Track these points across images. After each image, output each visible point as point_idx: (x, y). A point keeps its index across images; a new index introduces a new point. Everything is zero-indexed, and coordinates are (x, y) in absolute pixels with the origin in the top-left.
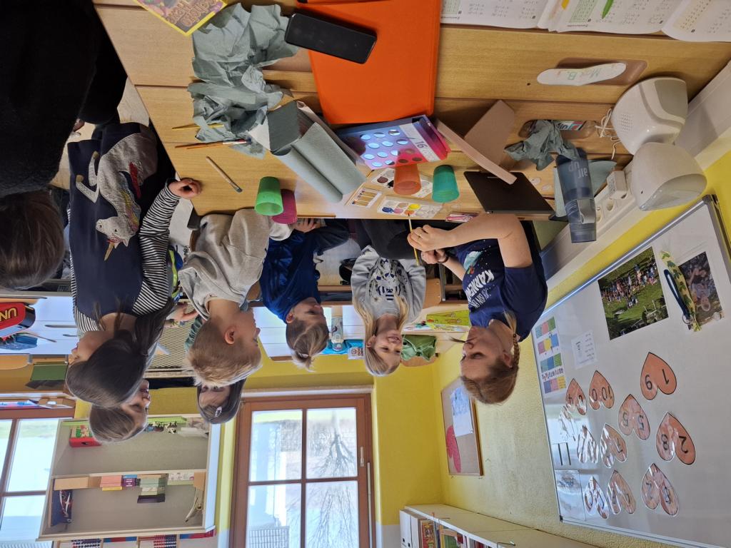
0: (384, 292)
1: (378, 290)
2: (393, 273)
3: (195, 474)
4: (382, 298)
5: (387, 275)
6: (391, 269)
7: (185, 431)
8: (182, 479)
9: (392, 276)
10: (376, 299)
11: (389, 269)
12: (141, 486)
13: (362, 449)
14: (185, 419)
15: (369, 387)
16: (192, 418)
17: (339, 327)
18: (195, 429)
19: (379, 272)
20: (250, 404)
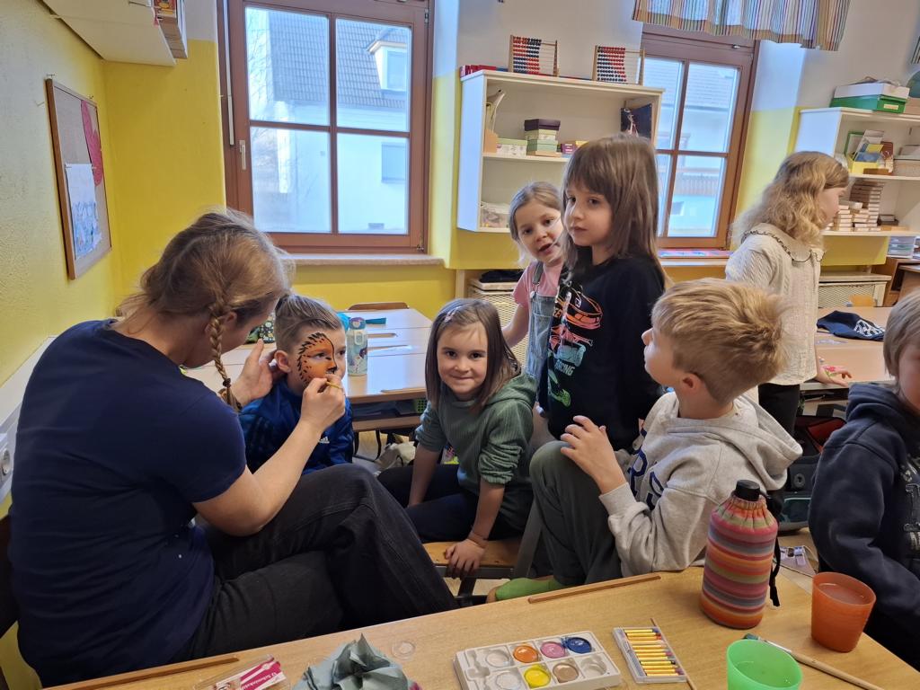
3: (496, 151)
8: (511, 147)
12: (557, 143)
13: (244, 167)
16: (500, 227)
18: (498, 212)
20: (412, 245)
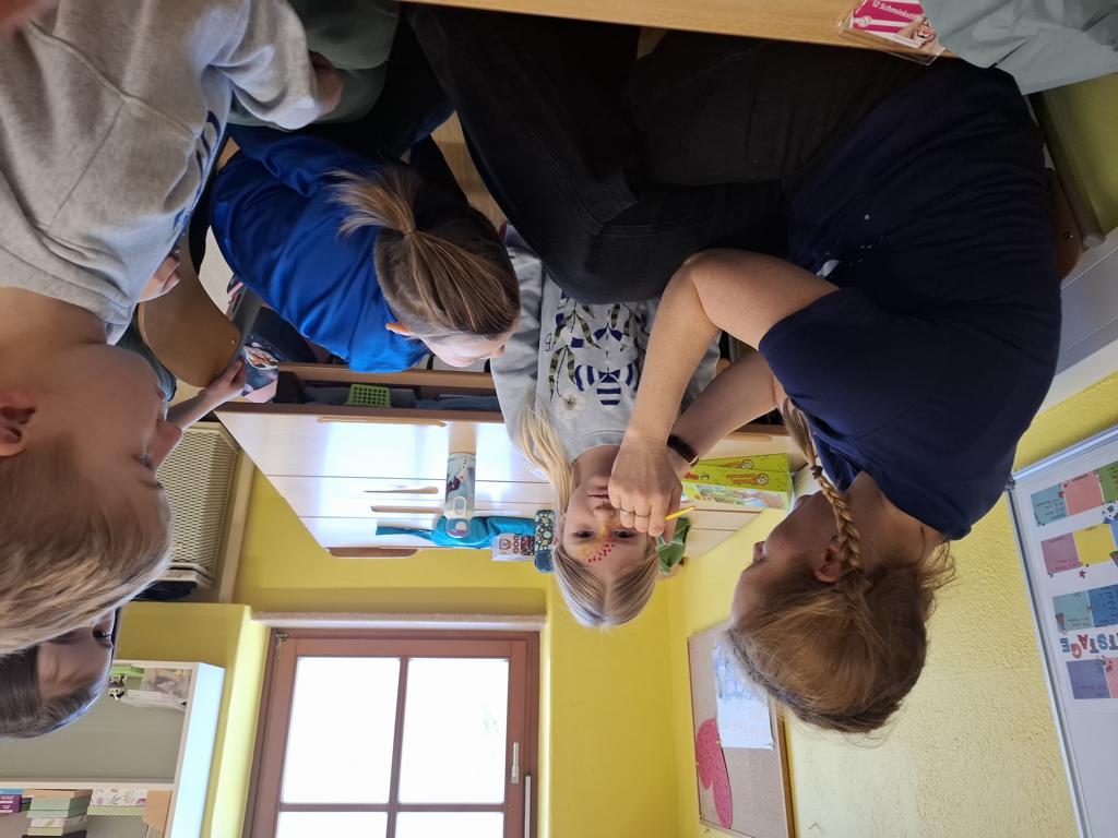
0: (591, 380)
1: (576, 376)
2: (620, 327)
3: (150, 793)
4: (587, 400)
5: (600, 334)
6: (614, 317)
7: (138, 697)
8: (120, 803)
9: (617, 335)
10: (570, 403)
11: (609, 319)
12: (30, 814)
13: (516, 746)
14: (142, 671)
15: (536, 620)
16: (156, 670)
17: (465, 481)
18: (158, 694)
19: (578, 326)
20: (295, 641)
